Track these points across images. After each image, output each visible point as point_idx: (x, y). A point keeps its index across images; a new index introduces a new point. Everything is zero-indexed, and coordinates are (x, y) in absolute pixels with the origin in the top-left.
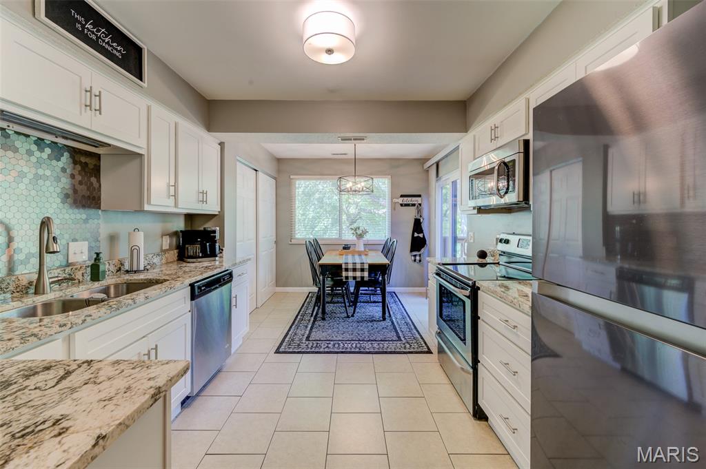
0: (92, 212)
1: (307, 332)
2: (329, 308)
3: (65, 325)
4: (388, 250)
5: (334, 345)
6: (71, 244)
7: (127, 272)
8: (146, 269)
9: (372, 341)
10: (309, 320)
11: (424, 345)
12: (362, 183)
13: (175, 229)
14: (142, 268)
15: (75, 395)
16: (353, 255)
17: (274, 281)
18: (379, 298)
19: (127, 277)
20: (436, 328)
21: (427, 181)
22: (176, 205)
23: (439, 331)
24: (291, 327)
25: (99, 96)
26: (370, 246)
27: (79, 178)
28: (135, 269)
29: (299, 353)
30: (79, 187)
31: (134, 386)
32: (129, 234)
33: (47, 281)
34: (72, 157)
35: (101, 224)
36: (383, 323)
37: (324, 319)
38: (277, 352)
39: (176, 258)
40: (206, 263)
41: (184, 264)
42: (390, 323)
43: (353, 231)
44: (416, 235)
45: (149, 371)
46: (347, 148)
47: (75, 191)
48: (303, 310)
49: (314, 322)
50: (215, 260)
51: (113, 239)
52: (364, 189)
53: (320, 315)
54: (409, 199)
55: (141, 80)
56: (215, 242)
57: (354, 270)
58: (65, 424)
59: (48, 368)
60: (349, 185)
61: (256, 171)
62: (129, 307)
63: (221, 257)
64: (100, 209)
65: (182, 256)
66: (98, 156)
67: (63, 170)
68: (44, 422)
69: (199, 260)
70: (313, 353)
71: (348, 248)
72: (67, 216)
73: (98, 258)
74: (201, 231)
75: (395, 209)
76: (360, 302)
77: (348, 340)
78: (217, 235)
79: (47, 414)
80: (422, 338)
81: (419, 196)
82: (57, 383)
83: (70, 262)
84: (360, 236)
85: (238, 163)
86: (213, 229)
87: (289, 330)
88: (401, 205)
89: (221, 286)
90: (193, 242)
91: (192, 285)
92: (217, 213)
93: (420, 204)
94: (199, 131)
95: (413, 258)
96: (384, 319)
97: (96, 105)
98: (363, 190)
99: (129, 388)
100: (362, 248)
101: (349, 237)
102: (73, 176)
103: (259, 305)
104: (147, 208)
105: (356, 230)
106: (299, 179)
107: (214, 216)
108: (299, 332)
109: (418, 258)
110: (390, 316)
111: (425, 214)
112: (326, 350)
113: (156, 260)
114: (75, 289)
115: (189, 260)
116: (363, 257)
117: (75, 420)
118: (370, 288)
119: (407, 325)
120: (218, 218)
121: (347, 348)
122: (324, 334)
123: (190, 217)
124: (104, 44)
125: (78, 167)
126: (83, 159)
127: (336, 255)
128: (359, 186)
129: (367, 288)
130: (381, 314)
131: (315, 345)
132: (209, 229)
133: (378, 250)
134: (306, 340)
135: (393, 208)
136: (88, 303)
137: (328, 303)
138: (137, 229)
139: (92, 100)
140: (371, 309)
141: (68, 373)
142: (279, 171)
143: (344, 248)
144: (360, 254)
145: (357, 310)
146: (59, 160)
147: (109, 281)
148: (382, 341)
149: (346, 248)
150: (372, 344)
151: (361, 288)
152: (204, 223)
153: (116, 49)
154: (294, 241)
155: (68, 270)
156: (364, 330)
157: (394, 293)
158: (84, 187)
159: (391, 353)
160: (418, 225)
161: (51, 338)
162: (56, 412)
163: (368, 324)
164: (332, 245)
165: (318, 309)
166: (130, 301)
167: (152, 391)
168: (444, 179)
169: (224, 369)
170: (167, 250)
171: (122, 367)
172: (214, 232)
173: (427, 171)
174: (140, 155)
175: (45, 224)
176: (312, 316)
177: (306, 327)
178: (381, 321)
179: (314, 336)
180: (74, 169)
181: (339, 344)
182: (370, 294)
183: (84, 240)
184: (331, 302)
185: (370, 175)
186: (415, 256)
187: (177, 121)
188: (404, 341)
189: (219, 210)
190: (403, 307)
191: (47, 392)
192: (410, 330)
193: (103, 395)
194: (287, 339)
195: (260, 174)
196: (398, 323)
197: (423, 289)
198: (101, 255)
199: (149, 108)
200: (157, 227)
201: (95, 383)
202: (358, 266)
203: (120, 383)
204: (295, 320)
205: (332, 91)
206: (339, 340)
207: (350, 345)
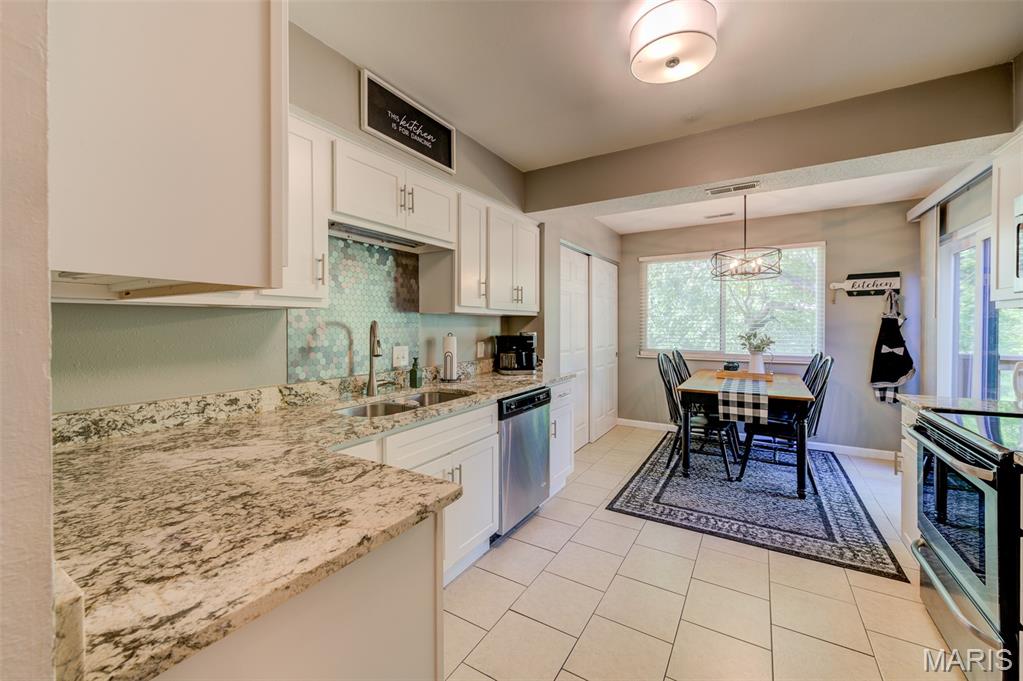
0: (413, 315)
1: (658, 490)
2: (695, 460)
3: (378, 427)
4: (815, 374)
5: (699, 519)
6: (395, 348)
7: (443, 380)
8: (459, 379)
9: (770, 527)
10: (663, 473)
11: (889, 561)
12: (758, 260)
13: (490, 334)
14: (455, 377)
15: (362, 494)
16: (743, 381)
17: (615, 410)
18: (792, 458)
19: (442, 386)
20: (916, 535)
21: (917, 243)
22: (487, 306)
23: (922, 541)
24: (633, 478)
25: (412, 193)
26: (776, 367)
27: (401, 280)
28: (448, 378)
29: (640, 516)
30: (400, 290)
31: (406, 498)
32: (444, 338)
33: (376, 384)
34: (395, 260)
35: (419, 327)
36: (799, 503)
37: (686, 475)
38: (610, 507)
39: (491, 369)
40: (521, 376)
41: (499, 376)
42: (815, 506)
43: (743, 341)
44: (885, 349)
45: (424, 487)
46: (730, 205)
47: (398, 294)
48: (654, 456)
49: (670, 476)
50: (532, 374)
51: (430, 343)
52: (763, 269)
53: (681, 468)
54: (871, 281)
55: (450, 166)
56: (533, 350)
57: (741, 404)
58: (347, 517)
59: (353, 465)
60: (734, 264)
61: (588, 255)
62: (434, 419)
63: (541, 370)
64: (418, 311)
65: (497, 368)
66: (416, 257)
67: (389, 273)
68: (334, 511)
69: (515, 372)
70: (662, 522)
71: (735, 368)
72: (392, 320)
73: (415, 365)
74: (517, 337)
75: (834, 301)
76: (757, 460)
77: (725, 517)
78: (535, 342)
79: (340, 505)
80: (886, 547)
81: (896, 274)
82: (355, 479)
83: (394, 366)
84: (757, 349)
85: (563, 248)
86: (530, 334)
87: (631, 481)
88: (850, 293)
89: (536, 406)
90: (507, 350)
91: (500, 402)
92: (535, 314)
93: (897, 291)
94: (513, 214)
95: (878, 394)
96: (802, 496)
97: (409, 204)
98: (759, 272)
99: (401, 499)
100: (761, 370)
101: (735, 349)
102: (396, 279)
103: (593, 439)
104: (457, 310)
105: (749, 338)
106: (650, 262)
107: (532, 318)
108: (646, 487)
109: (890, 394)
110: (816, 492)
111: (910, 309)
112: (684, 523)
113: (471, 370)
114: (396, 394)
115: (504, 372)
116: (762, 384)
117: (355, 516)
118: (777, 439)
119: (853, 515)
120: (536, 320)
121: (720, 529)
122: (685, 499)
123: (506, 320)
124: (416, 138)
125: (400, 270)
126: (404, 262)
127: (711, 378)
128: (753, 265)
129: (771, 438)
130: (795, 488)
131: (667, 511)
132: (525, 335)
133: (794, 374)
134: (654, 501)
135: (831, 298)
136: (404, 408)
137: (694, 451)
138: (450, 334)
139: (406, 199)
140: (776, 474)
141: (365, 472)
142: (622, 253)
143: (727, 368)
144: (756, 378)
145: (748, 471)
146: (385, 264)
147: (425, 388)
148: (791, 532)
149: (731, 367)
150: (770, 533)
151: (756, 437)
152: (523, 328)
153: (427, 139)
154: (644, 354)
155: (392, 374)
156: (758, 507)
157: (832, 453)
158: (405, 290)
159: (808, 557)
160: (890, 331)
161: (366, 438)
162: (344, 505)
163: (768, 499)
164: (705, 362)
165: (679, 460)
166: (434, 412)
167: (418, 508)
168: (959, 237)
169: (541, 513)
170: (483, 359)
171: (404, 477)
172: (531, 338)
173: (916, 224)
174: (451, 251)
175: (373, 328)
176: (667, 467)
177: (657, 482)
178: (795, 498)
179: (666, 497)
180: (397, 271)
181: (707, 519)
182: (775, 449)
183: (405, 345)
184: (700, 451)
185: (776, 244)
186: (884, 390)
187: (488, 205)
188: (841, 543)
189: (538, 310)
190: (849, 482)
191: (345, 486)
192: (859, 527)
193: (380, 500)
194: (625, 493)
195: (594, 259)
196: (831, 508)
197: (889, 455)
198: (419, 361)
199: (459, 197)
200: (471, 331)
201: (379, 487)
202: (748, 399)
203: (397, 492)
204: (641, 468)
205: (691, 120)
206: (709, 514)
207: (727, 525)
